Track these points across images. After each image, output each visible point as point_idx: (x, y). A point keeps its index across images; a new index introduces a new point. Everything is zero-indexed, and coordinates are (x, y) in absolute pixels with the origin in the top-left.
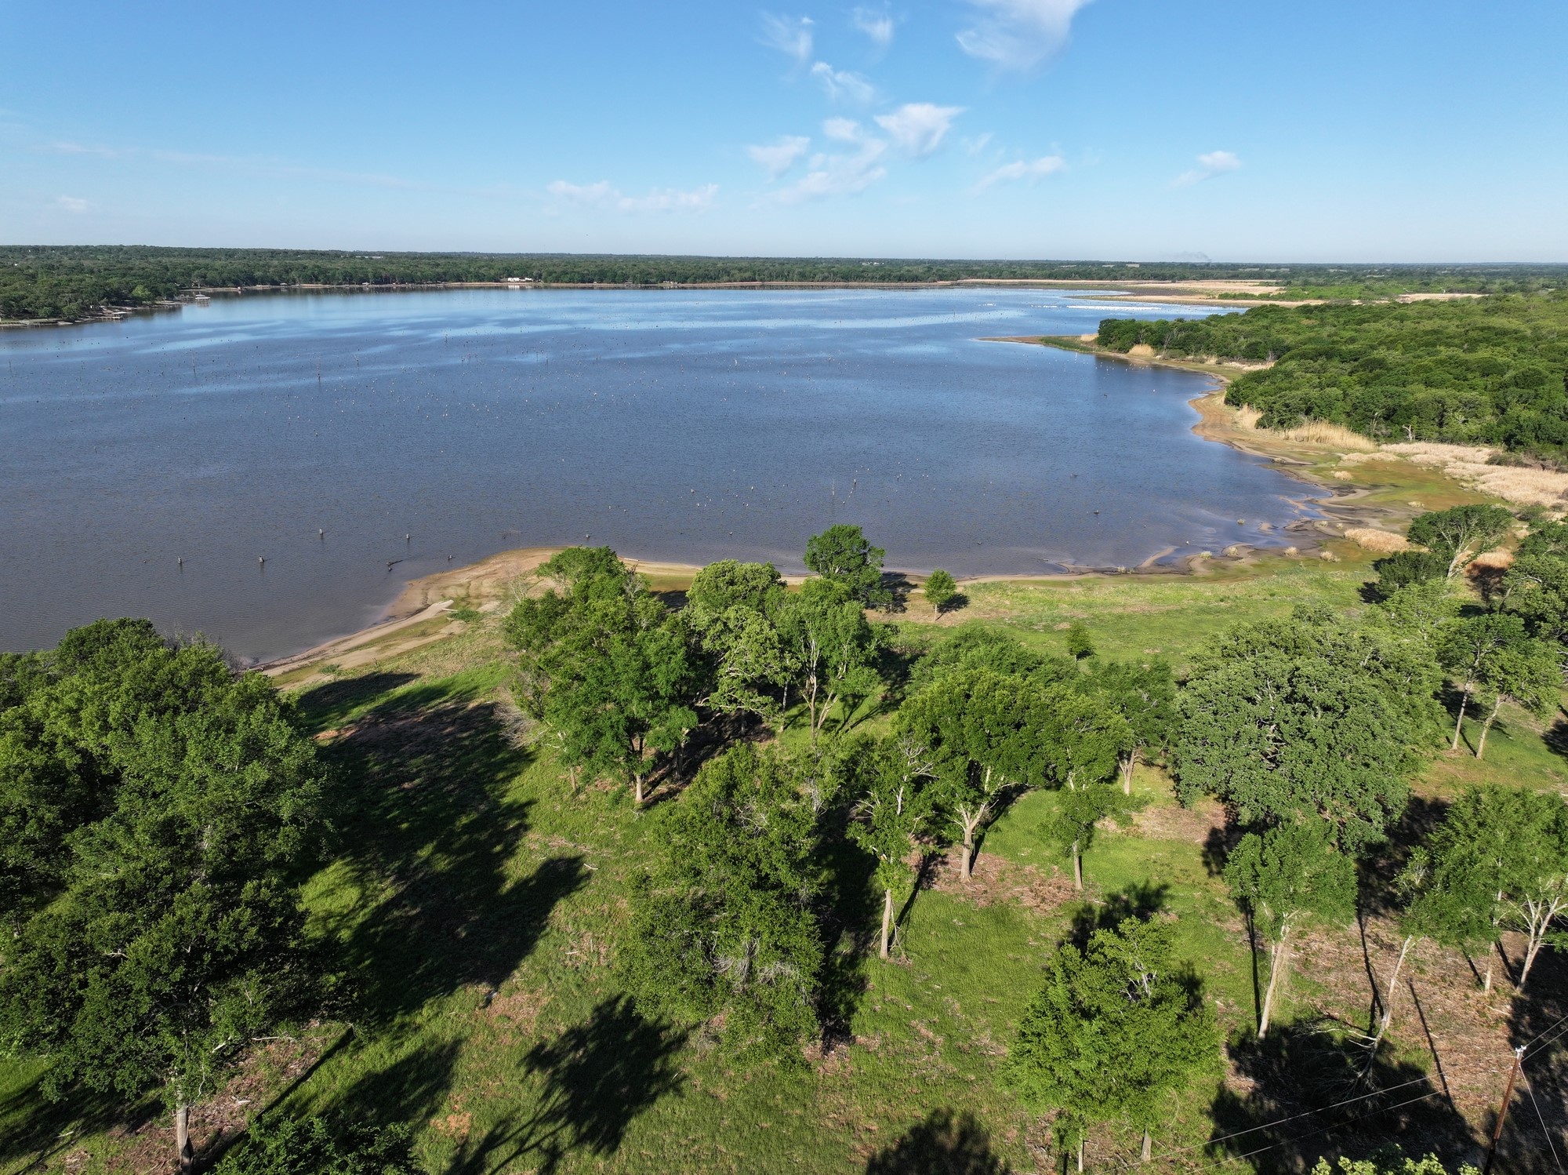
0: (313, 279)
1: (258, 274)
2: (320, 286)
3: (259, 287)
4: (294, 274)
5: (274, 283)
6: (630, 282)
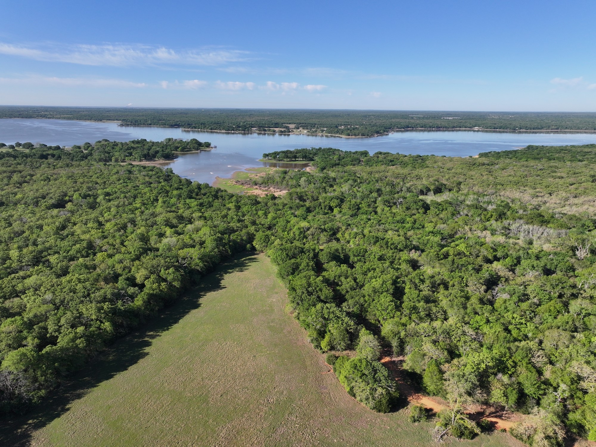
0: (422, 127)
2: (423, 129)
4: (418, 126)
5: (413, 128)
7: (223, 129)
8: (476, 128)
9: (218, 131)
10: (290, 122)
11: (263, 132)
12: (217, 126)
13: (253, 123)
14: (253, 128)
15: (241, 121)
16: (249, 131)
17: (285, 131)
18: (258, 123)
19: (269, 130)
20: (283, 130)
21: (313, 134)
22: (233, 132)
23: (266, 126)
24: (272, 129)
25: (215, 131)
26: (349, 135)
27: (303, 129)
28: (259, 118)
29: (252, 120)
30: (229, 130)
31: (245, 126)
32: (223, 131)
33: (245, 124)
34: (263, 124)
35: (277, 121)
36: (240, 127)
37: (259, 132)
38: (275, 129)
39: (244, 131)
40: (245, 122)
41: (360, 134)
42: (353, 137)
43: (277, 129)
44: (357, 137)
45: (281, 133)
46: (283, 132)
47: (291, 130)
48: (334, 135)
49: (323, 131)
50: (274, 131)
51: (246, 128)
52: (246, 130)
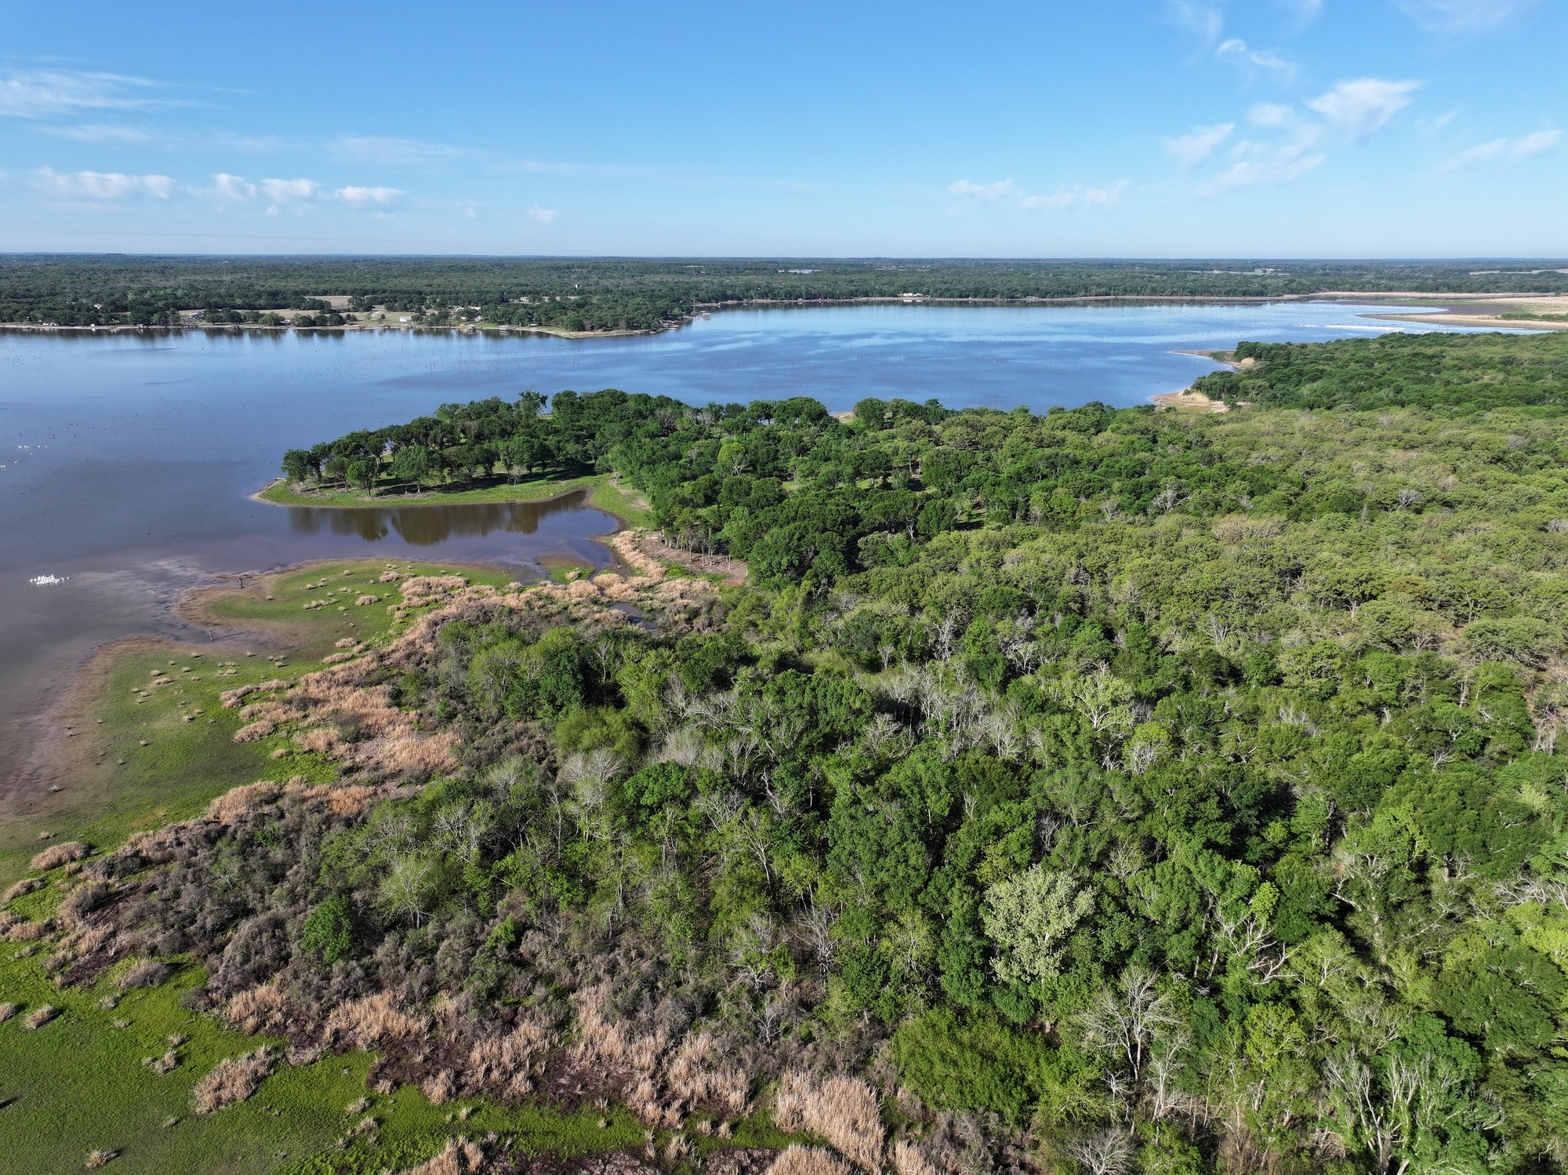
0: (765, 295)
1: (729, 292)
2: (769, 301)
3: (730, 302)
4: (752, 292)
5: (739, 299)
6: (998, 298)
7: (48, 317)
8: (908, 297)
9: (24, 327)
10: (323, 287)
11: (229, 326)
12: (15, 306)
13: (179, 293)
14: (182, 313)
15: (129, 288)
16: (166, 323)
17: (322, 321)
18: (202, 294)
19: (256, 319)
20: (312, 314)
21: (438, 327)
22: (93, 327)
23: (239, 301)
24: (268, 312)
25: (8, 326)
26: (582, 328)
27: (391, 309)
28: (198, 278)
29: (172, 283)
30: (73, 321)
31: (150, 305)
32: (46, 327)
33: (147, 296)
34: (220, 296)
35: (273, 284)
36: (125, 309)
37: (211, 326)
38: (281, 313)
39: (147, 322)
40: (144, 291)
41: (623, 323)
42: (599, 332)
43: (287, 314)
44: (614, 333)
45: (308, 329)
46: (313, 323)
47: (344, 315)
48: (520, 329)
49: (471, 316)
50: (278, 321)
51: (152, 313)
52: (155, 318)
